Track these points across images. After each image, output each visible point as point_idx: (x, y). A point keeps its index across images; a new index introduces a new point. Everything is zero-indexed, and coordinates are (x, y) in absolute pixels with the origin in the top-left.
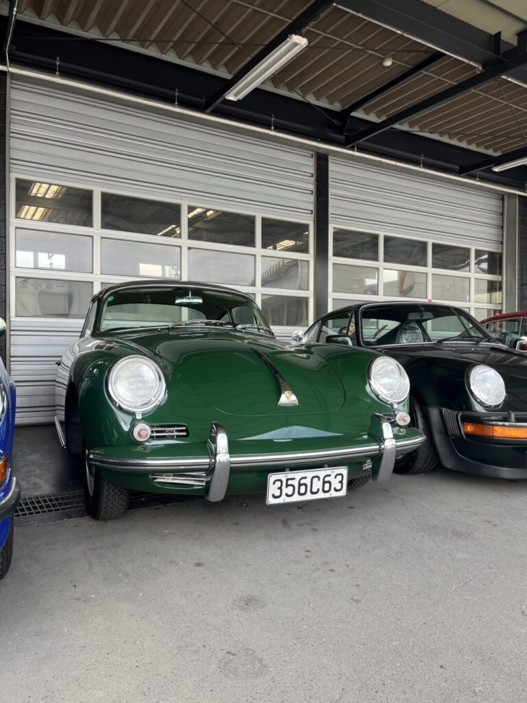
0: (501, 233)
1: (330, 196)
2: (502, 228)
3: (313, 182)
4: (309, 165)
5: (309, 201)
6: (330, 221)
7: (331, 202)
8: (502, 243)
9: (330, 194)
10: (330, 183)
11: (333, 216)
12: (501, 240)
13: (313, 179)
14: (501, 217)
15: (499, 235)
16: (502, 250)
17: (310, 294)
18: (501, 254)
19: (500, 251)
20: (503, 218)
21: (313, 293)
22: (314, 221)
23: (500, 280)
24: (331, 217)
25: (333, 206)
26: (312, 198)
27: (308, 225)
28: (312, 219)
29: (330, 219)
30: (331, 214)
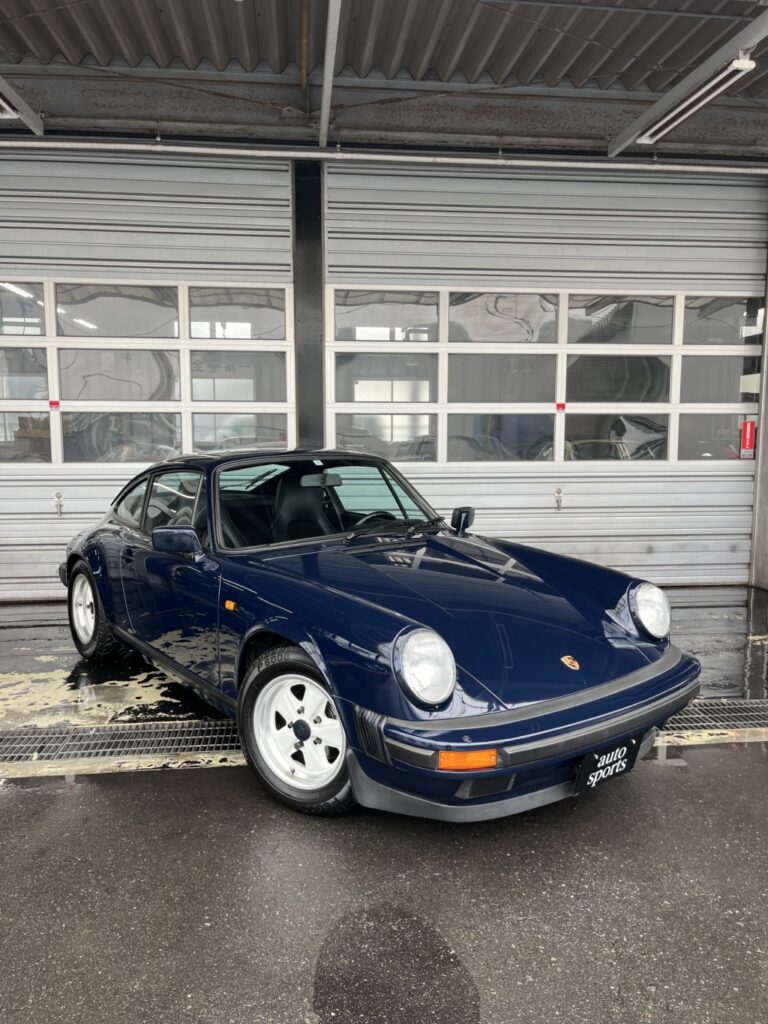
1: (326, 235)
3: (290, 215)
4: (283, 187)
5: (283, 249)
6: (327, 280)
7: (328, 244)
8: (765, 277)
9: (325, 230)
10: (326, 210)
11: (331, 269)
12: (765, 271)
13: (289, 211)
14: (765, 222)
15: (757, 261)
16: (766, 293)
17: (289, 407)
18: (764, 301)
21: (294, 406)
22: (294, 282)
23: (759, 354)
24: (330, 272)
25: (333, 251)
26: (289, 243)
27: (283, 290)
28: (292, 279)
29: (327, 274)
30: (330, 266)
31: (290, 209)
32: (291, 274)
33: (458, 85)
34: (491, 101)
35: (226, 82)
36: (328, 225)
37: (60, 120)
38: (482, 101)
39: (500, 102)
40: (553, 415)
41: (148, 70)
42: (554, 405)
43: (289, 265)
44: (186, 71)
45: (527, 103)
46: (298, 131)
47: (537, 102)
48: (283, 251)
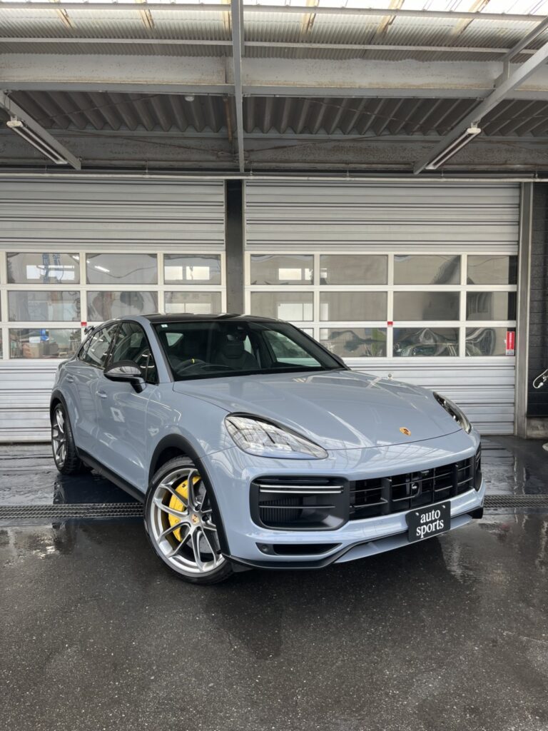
0: (517, 231)
1: (245, 222)
2: (519, 224)
3: (224, 211)
6: (246, 249)
7: (247, 228)
8: (518, 242)
9: (244, 219)
10: (245, 208)
11: (248, 242)
12: (517, 239)
14: (518, 209)
16: (518, 253)
18: (518, 258)
19: (516, 254)
20: (520, 212)
22: (226, 250)
23: (515, 290)
24: (248, 244)
25: (249, 232)
26: (223, 227)
27: (220, 255)
28: (224, 248)
29: (246, 245)
30: (247, 240)
31: (224, 207)
32: (224, 245)
33: (322, 135)
34: (341, 144)
35: (185, 138)
36: (246, 216)
37: (90, 161)
38: (337, 144)
39: (347, 144)
40: (386, 329)
41: (141, 132)
42: (386, 323)
43: (223, 240)
44: (162, 133)
45: (364, 145)
46: (227, 165)
47: (369, 144)
48: (219, 232)
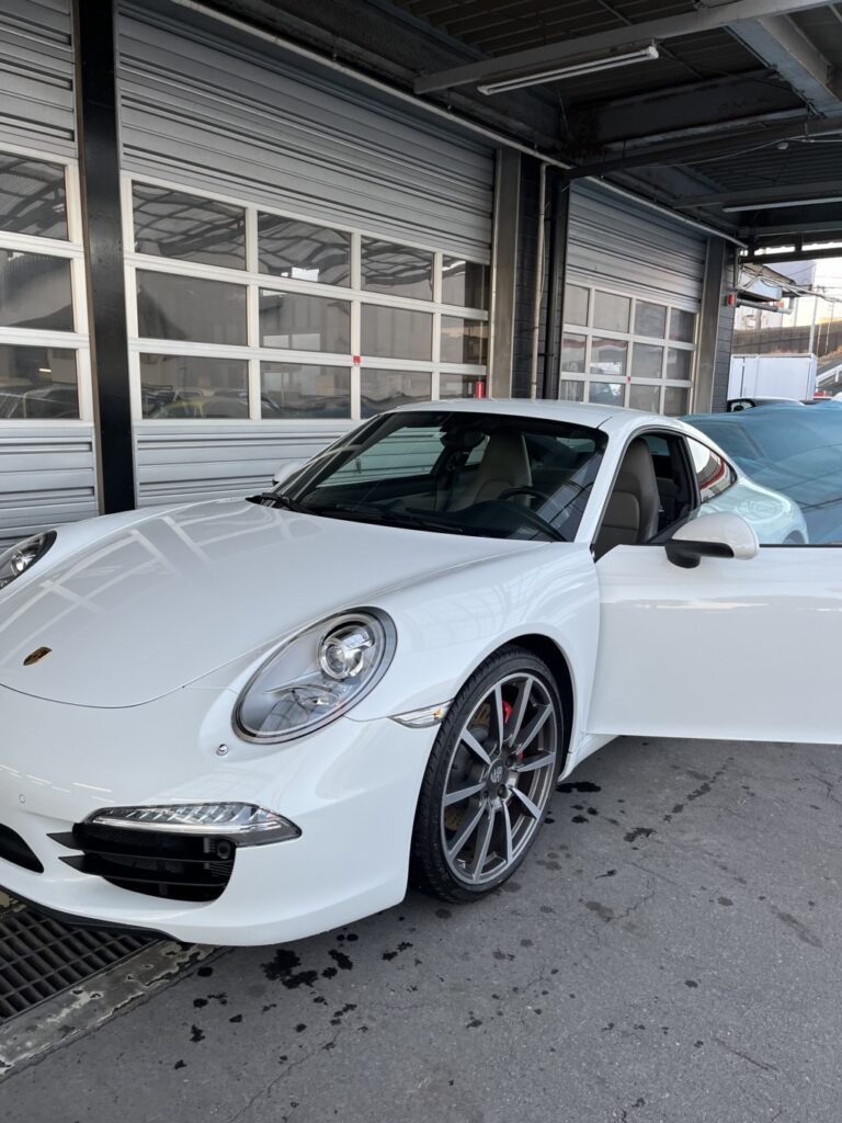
0: (489, 227)
1: (120, 102)
2: (492, 216)
3: (72, 59)
5: (62, 107)
6: (122, 164)
7: (124, 116)
8: (490, 247)
9: (119, 94)
10: (118, 66)
11: (128, 151)
12: (489, 241)
14: (490, 193)
15: (485, 229)
16: (491, 261)
18: (488, 269)
19: (488, 263)
20: (494, 197)
21: (86, 340)
22: (80, 159)
23: (486, 319)
24: (125, 154)
25: (129, 126)
26: (70, 99)
27: (63, 167)
28: (75, 153)
29: (122, 157)
30: (125, 146)
31: (71, 50)
32: (75, 145)
36: (122, 87)
40: (350, 368)
42: (351, 358)
43: (72, 132)
48: (62, 109)
